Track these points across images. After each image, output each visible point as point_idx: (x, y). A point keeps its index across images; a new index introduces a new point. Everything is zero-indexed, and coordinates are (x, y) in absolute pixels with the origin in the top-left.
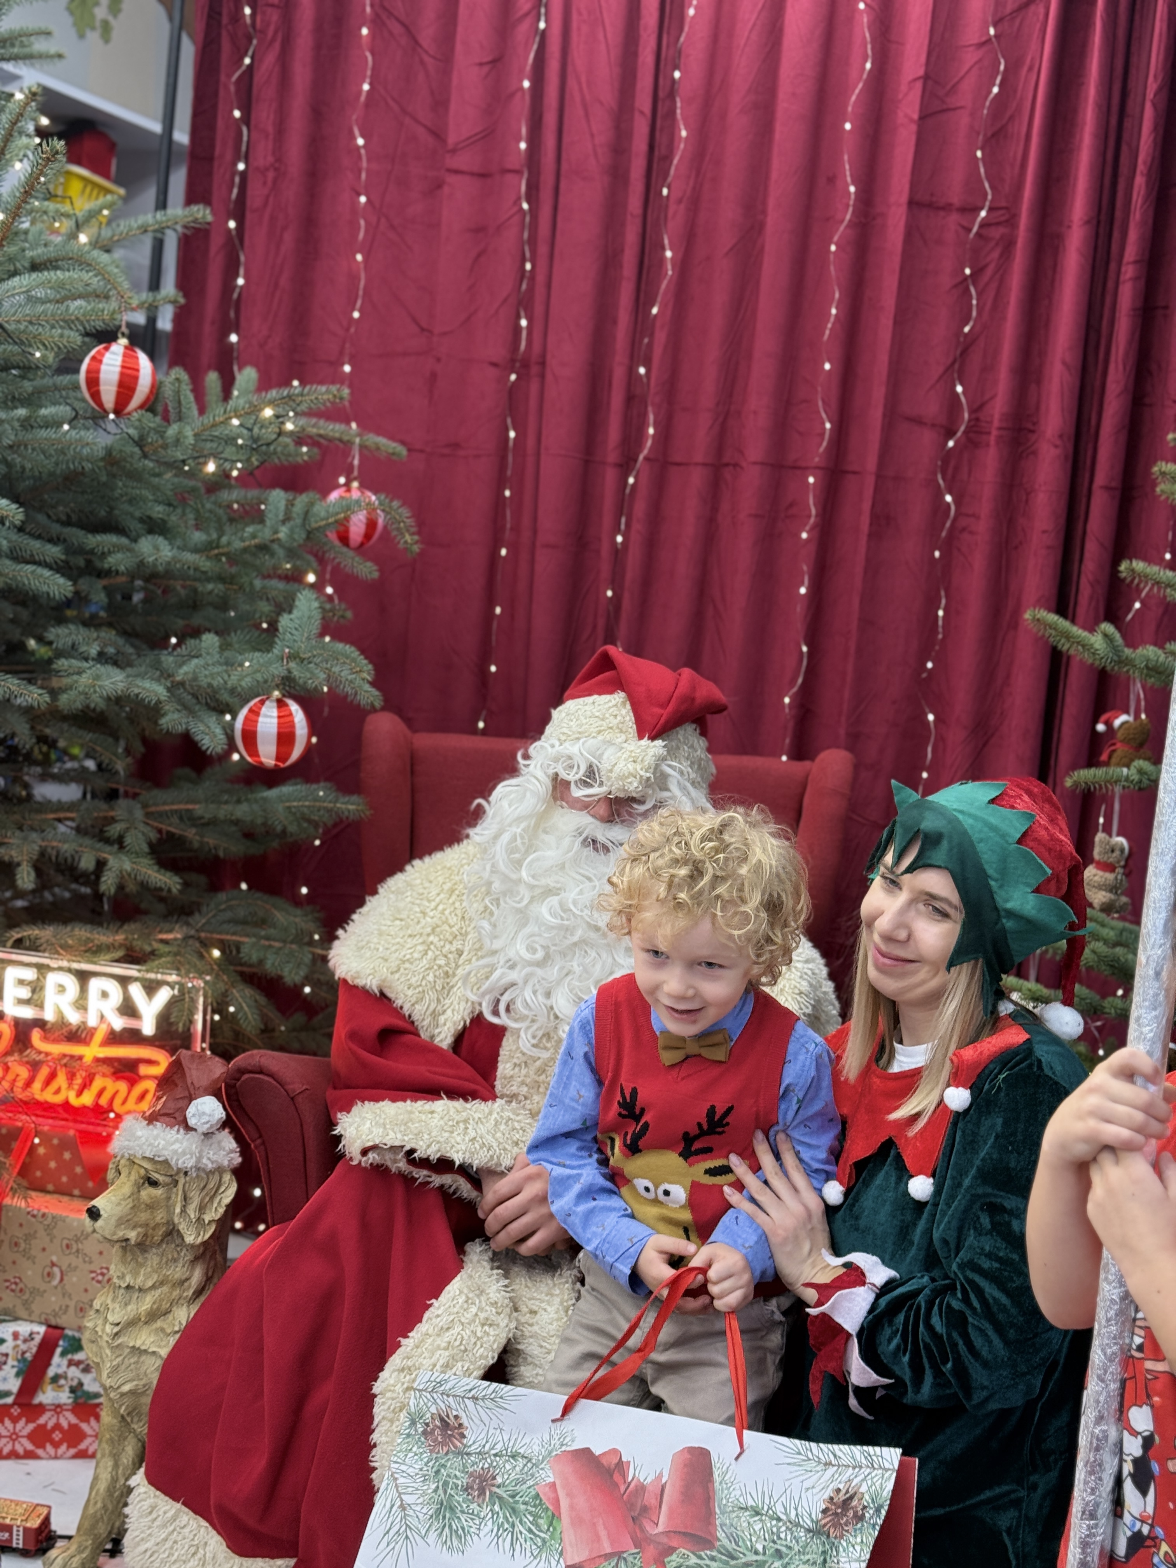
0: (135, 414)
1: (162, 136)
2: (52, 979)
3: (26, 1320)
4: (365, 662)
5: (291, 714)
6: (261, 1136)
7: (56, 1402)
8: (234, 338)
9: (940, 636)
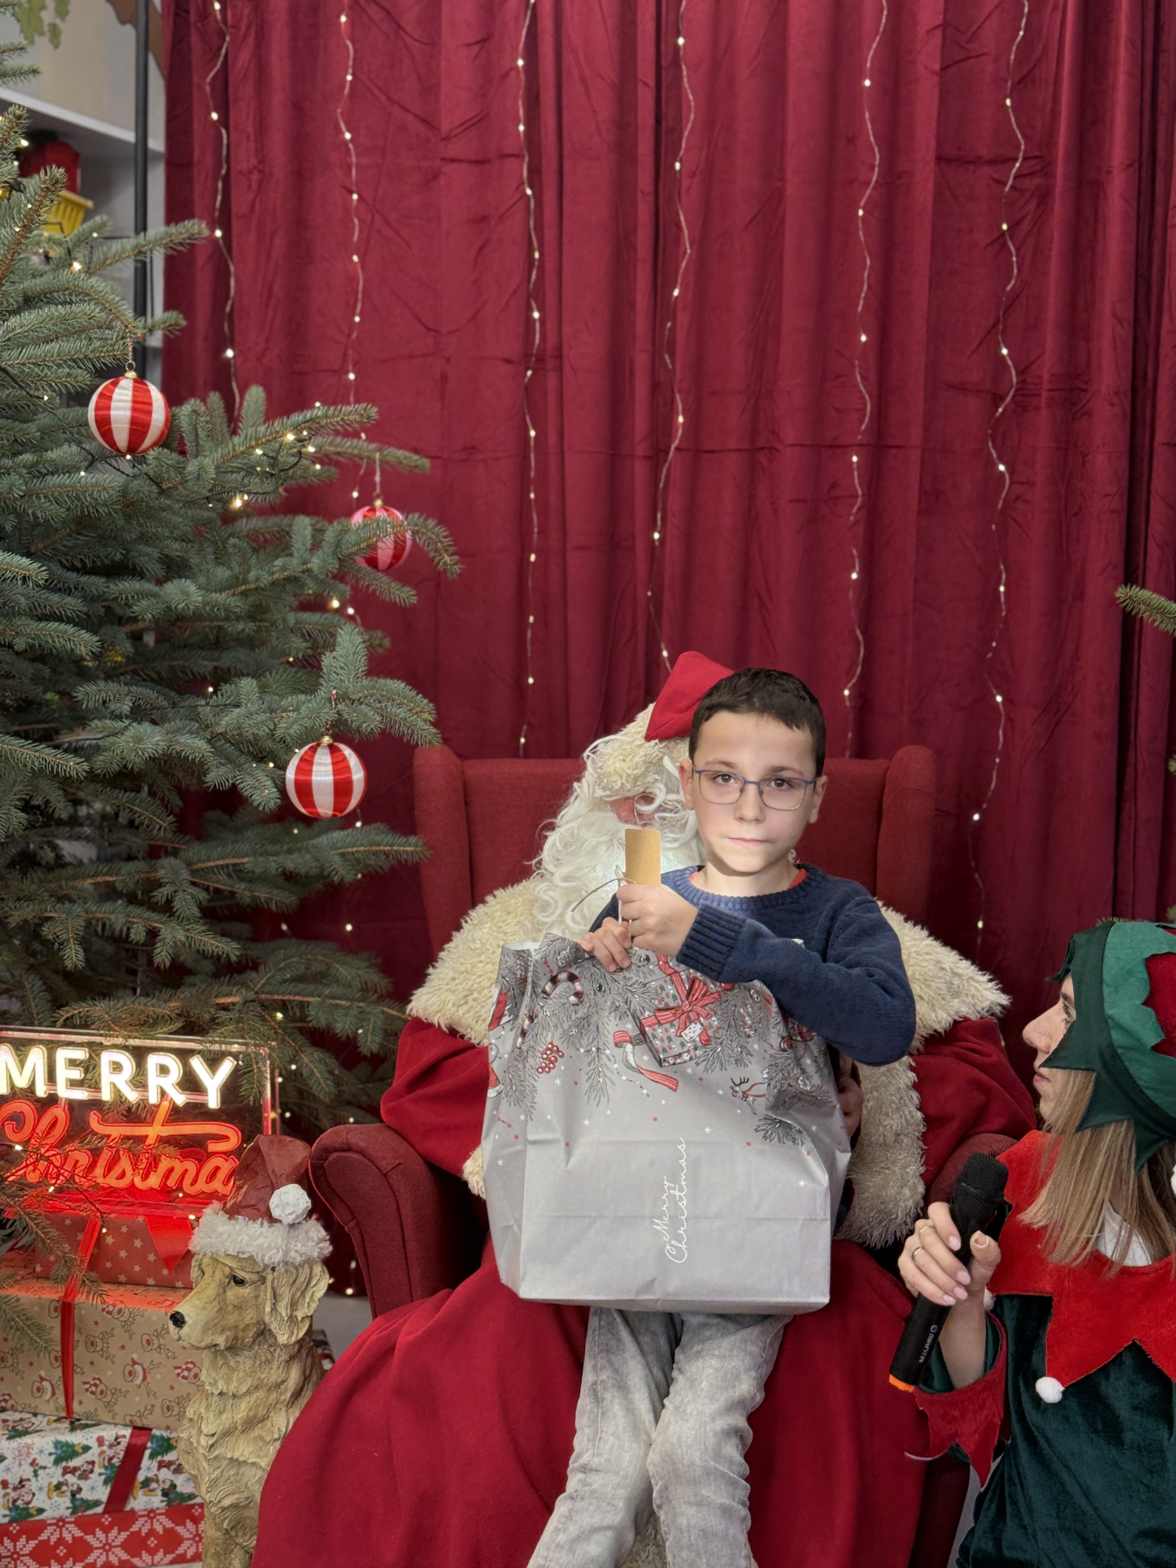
0: (151, 452)
1: (136, 144)
2: (106, 1058)
3: (110, 1423)
4: (426, 701)
5: (344, 759)
6: (354, 1218)
7: (149, 1507)
8: (230, 353)
9: (1004, 613)
